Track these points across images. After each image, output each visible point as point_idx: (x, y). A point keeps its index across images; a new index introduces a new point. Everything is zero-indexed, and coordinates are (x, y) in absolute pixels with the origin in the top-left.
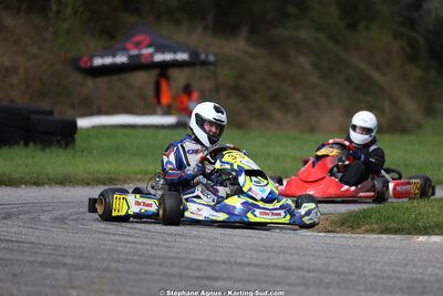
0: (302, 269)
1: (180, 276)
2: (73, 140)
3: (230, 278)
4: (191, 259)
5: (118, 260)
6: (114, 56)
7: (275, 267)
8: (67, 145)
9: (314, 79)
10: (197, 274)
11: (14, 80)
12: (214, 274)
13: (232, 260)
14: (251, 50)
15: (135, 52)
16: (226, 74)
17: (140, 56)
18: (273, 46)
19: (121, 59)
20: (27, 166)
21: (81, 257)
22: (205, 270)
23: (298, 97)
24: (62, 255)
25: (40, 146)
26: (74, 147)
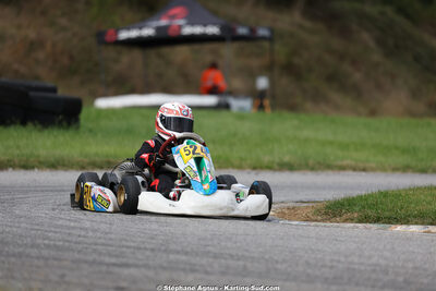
2: (77, 120)
6: (140, 28)
8: (69, 124)
14: (308, 24)
15: (163, 22)
17: (166, 28)
18: (334, 21)
19: (148, 32)
20: (18, 147)
25: (39, 126)
26: (78, 128)
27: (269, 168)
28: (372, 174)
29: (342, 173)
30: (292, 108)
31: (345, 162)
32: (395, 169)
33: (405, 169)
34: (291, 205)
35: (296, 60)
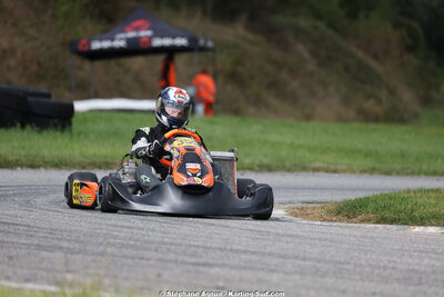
0: (297, 257)
1: (176, 262)
2: (70, 124)
3: (225, 265)
4: (186, 245)
5: (114, 245)
6: (113, 40)
7: (270, 254)
8: (63, 128)
9: (311, 66)
10: (193, 260)
11: (12, 62)
12: (210, 261)
13: (228, 247)
14: (251, 36)
15: (131, 34)
16: (224, 61)
17: (137, 39)
18: (271, 33)
19: (119, 43)
20: (23, 148)
21: (76, 241)
22: (201, 257)
23: (294, 85)
24: (58, 239)
25: (36, 129)
26: (71, 130)
27: (251, 169)
28: (343, 175)
29: (317, 174)
30: (236, 112)
31: (318, 165)
32: (363, 172)
33: (372, 171)
34: (299, 205)
35: (240, 69)
